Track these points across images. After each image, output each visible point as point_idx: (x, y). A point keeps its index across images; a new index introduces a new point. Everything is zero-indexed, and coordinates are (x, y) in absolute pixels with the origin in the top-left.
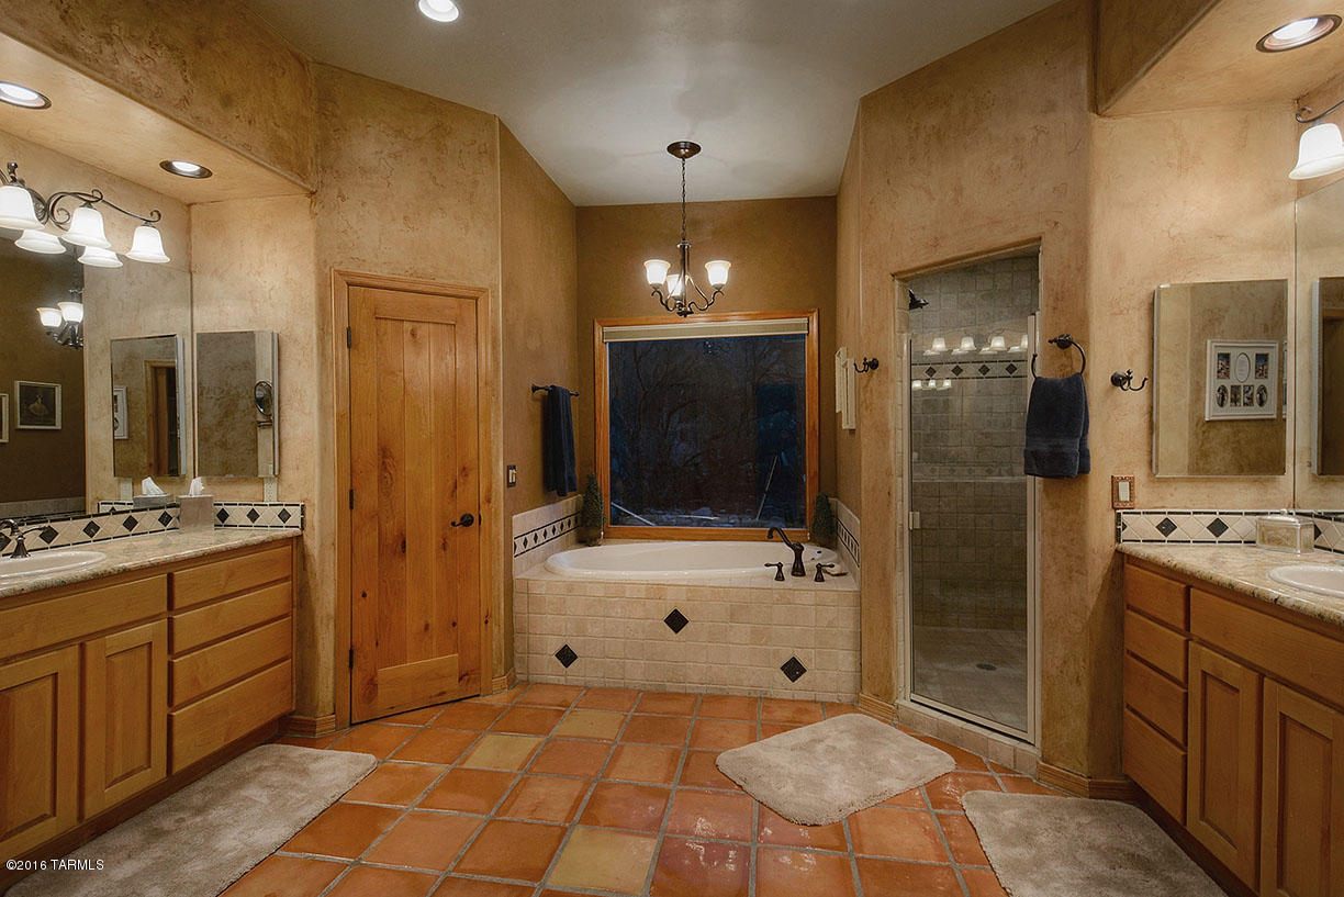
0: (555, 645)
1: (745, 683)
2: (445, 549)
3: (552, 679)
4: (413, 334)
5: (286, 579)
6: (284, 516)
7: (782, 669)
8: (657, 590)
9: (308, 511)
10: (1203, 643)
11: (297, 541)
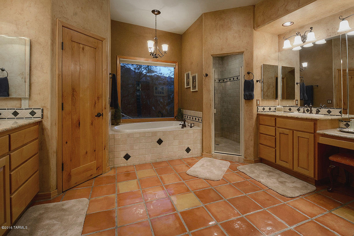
0: (123, 154)
1: (177, 156)
2: (92, 125)
3: (122, 165)
4: (83, 49)
5: (36, 139)
6: (33, 113)
7: (186, 150)
8: (154, 134)
9: (45, 111)
10: (279, 127)
11: (39, 123)
